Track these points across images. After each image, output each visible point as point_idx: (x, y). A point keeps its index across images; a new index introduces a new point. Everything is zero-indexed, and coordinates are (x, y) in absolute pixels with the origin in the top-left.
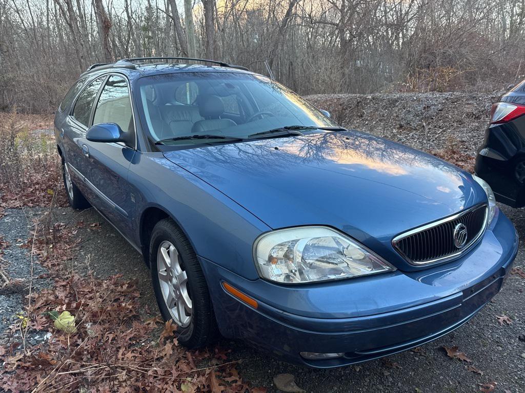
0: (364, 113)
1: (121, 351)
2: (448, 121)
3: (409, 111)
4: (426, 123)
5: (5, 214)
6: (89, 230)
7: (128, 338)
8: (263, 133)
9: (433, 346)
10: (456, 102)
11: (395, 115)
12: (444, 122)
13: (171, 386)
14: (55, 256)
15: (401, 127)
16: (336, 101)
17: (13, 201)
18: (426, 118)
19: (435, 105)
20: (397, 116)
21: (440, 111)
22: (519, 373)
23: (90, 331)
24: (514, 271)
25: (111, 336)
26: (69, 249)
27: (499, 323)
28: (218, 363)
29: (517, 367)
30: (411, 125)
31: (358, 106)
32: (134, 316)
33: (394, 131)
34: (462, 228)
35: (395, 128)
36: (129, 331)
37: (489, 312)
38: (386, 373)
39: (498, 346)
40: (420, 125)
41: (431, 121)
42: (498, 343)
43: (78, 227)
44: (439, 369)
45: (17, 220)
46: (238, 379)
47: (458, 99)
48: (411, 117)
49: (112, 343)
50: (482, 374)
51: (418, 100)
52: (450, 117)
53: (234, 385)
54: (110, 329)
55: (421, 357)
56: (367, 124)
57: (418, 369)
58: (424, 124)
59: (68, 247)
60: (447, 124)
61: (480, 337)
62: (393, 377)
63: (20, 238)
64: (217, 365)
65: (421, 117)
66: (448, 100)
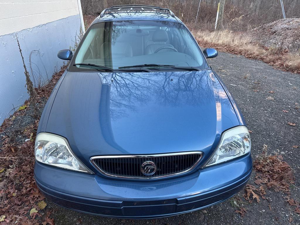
34: (149, 164)
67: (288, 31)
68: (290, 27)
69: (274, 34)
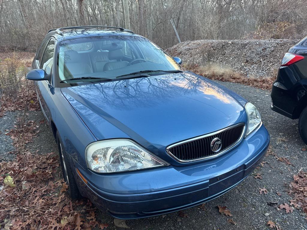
0: (226, 52)
1: (37, 198)
2: (276, 58)
3: (253, 52)
4: (262, 59)
5: (5, 115)
6: (46, 125)
7: (44, 191)
8: (126, 75)
9: (213, 205)
10: (283, 46)
11: (244, 54)
12: (274, 59)
13: (54, 221)
14: (22, 141)
15: (247, 61)
16: (210, 44)
17: (11, 107)
18: (263, 56)
19: (269, 48)
20: (245, 55)
21: (272, 51)
22: (259, 225)
23: (24, 186)
24: (284, 159)
25: (34, 189)
26: (31, 136)
27: (259, 192)
28: (86, 208)
29: (259, 221)
30: (253, 61)
31: (222, 48)
32: (51, 178)
33: (243, 64)
34: (218, 141)
35: (243, 62)
36: (45, 187)
37: (256, 185)
38: (179, 220)
39: (253, 207)
40: (259, 60)
41: (266, 58)
42: (253, 206)
43: (41, 123)
44: (211, 219)
45: (10, 118)
46: (94, 218)
47: (285, 44)
48: (254, 55)
49: (34, 193)
50: (235, 224)
51: (260, 44)
52: (278, 55)
53: (91, 221)
54: (35, 185)
55: (203, 212)
56: (227, 60)
57: (198, 219)
58: (261, 60)
59: (31, 135)
60: (276, 60)
61: (244, 201)
62: (182, 223)
63: (8, 129)
64: (85, 209)
65: (260, 55)
66: (278, 45)
67: (191, 51)
68: (191, 47)
69: (181, 54)
